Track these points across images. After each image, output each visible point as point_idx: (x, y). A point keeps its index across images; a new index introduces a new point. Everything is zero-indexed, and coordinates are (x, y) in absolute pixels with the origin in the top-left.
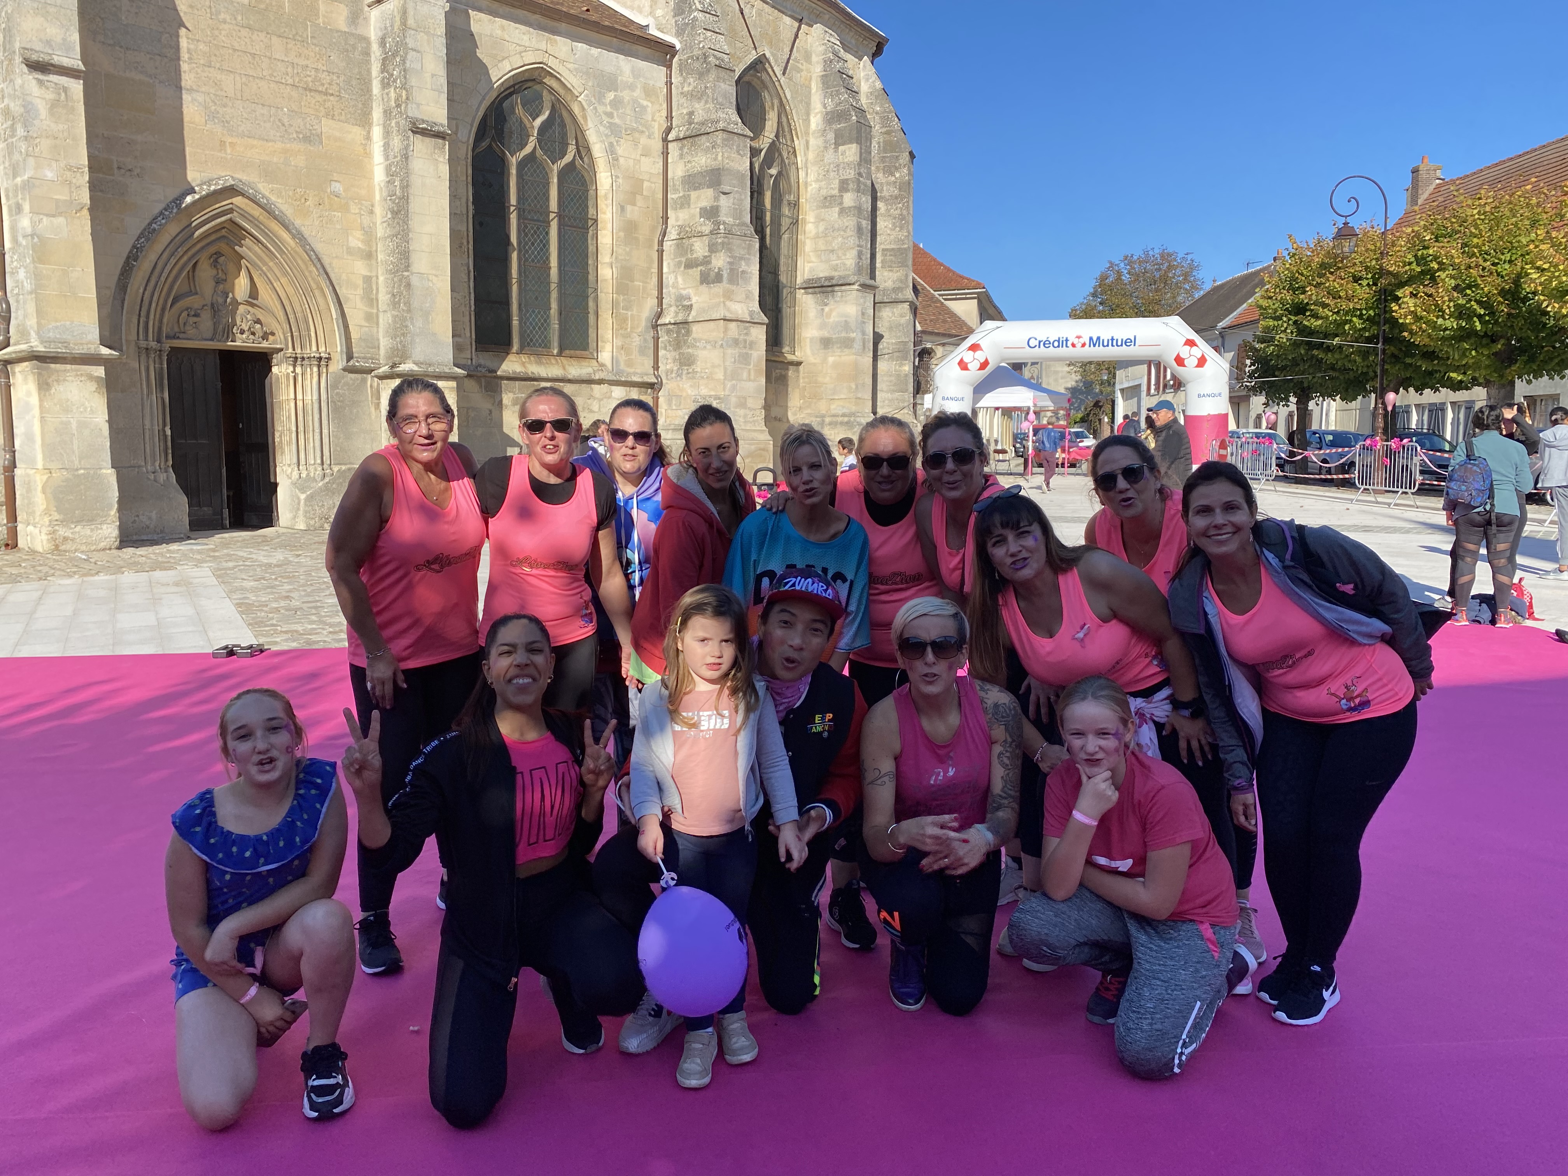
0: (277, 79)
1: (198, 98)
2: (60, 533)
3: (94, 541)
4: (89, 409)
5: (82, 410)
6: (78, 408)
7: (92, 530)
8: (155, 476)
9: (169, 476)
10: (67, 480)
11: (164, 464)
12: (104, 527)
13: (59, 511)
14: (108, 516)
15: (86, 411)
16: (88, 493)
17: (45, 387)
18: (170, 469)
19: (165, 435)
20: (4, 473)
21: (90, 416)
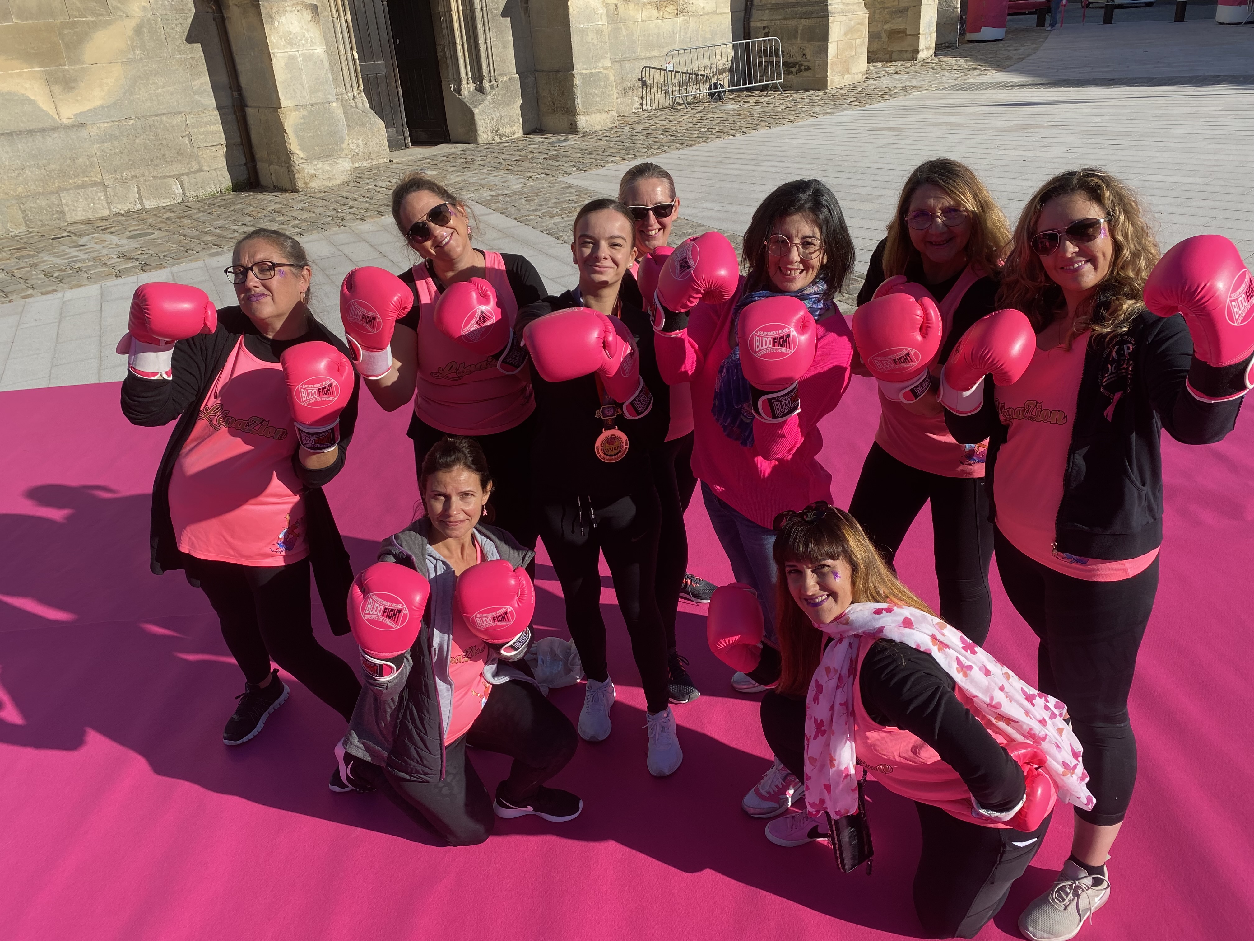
2: (306, 170)
3: (334, 175)
4: (309, 41)
5: (303, 42)
6: (301, 40)
7: (331, 165)
8: (356, 103)
9: (364, 102)
10: (304, 117)
11: (358, 89)
12: (340, 161)
13: (303, 150)
14: (341, 150)
15: (307, 42)
16: (323, 128)
17: (270, 20)
18: (363, 94)
19: (354, 60)
20: (235, 113)
21: (312, 48)
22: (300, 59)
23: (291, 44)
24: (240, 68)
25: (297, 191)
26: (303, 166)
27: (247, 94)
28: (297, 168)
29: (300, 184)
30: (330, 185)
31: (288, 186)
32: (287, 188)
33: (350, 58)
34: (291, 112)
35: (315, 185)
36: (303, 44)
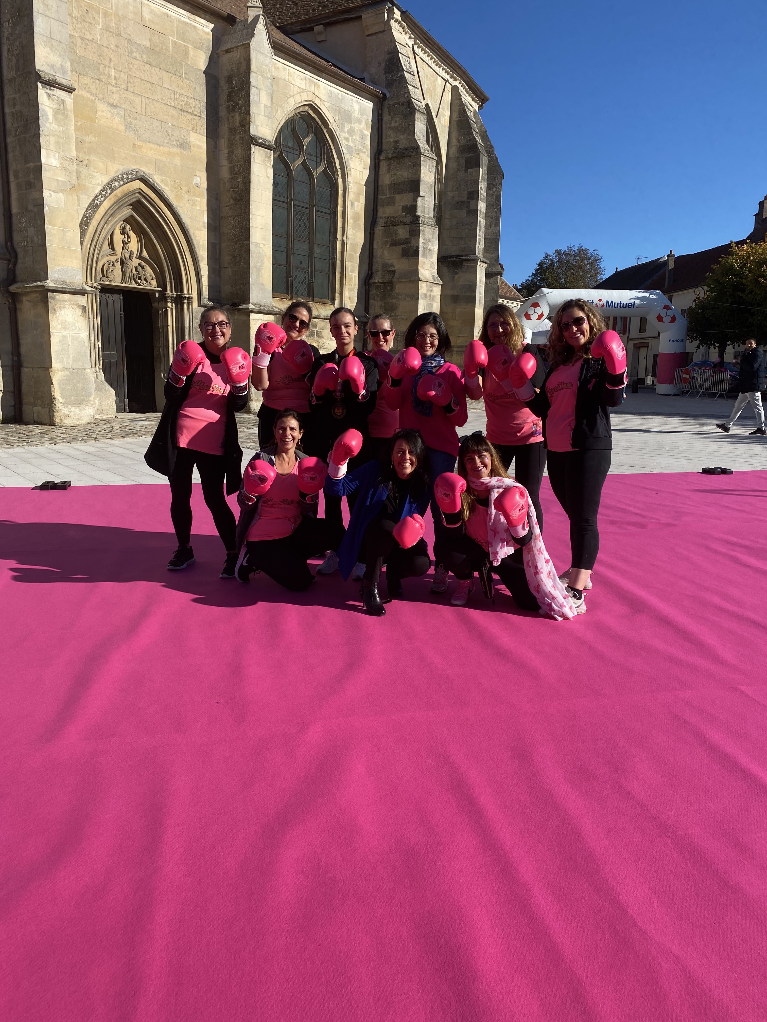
0: (166, 102)
1: (121, 112)
2: (63, 411)
3: (82, 417)
4: (78, 328)
5: (74, 328)
6: (72, 326)
7: (80, 410)
8: (97, 375)
9: (102, 376)
10: (66, 376)
11: (99, 368)
12: (87, 408)
13: (62, 397)
14: (89, 401)
15: (76, 329)
16: (78, 385)
17: (53, 311)
18: (101, 371)
19: (99, 348)
20: (13, 371)
21: (78, 333)
22: (69, 339)
23: (65, 328)
24: (22, 341)
25: (54, 425)
26: (61, 408)
27: (23, 358)
28: (57, 408)
29: (57, 420)
30: (78, 423)
31: (47, 421)
32: (45, 423)
33: (97, 346)
34: (58, 371)
35: (67, 422)
36: (73, 330)
